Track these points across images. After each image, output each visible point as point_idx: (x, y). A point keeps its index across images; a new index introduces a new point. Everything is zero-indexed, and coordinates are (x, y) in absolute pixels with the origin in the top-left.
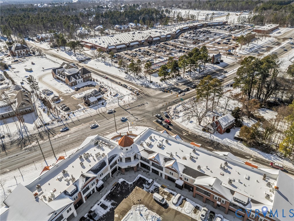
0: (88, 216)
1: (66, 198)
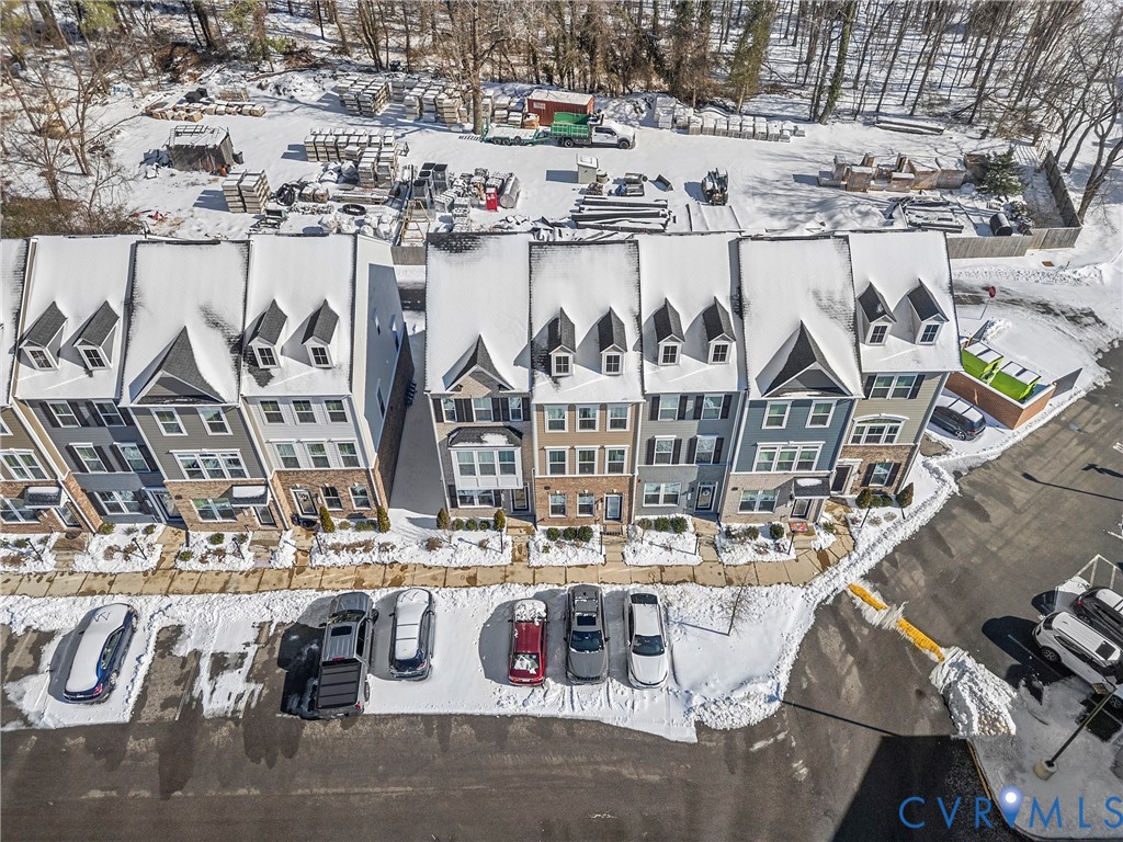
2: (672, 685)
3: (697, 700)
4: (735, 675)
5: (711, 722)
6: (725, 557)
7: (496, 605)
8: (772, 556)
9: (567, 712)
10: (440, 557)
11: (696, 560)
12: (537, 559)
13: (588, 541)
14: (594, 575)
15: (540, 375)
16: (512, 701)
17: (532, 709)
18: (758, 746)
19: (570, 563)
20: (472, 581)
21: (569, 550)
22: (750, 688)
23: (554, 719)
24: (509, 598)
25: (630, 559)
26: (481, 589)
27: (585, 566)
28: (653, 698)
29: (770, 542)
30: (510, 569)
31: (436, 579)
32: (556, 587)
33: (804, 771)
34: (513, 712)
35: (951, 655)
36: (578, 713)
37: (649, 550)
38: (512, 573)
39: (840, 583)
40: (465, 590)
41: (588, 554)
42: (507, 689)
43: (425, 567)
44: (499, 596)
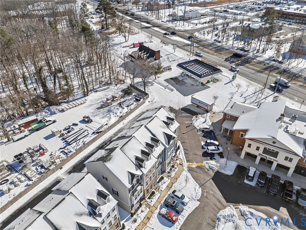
0: (298, 191)
1: (300, 146)
2: (190, 199)
3: (194, 197)
4: (193, 190)
5: (198, 198)
6: (172, 176)
7: (157, 217)
8: (176, 170)
9: (185, 218)
10: (139, 221)
11: (169, 181)
12: (152, 204)
13: (155, 193)
14: (162, 197)
15: (141, 169)
16: (178, 226)
17: (181, 223)
18: (205, 195)
19: (157, 200)
20: (149, 219)
21: (154, 198)
22: (197, 189)
23: (185, 221)
24: (157, 214)
25: (163, 190)
26: (152, 218)
27: (159, 198)
28: (190, 204)
29: (174, 168)
30: (150, 210)
31: (143, 225)
32: (160, 205)
33: (212, 192)
34: (180, 227)
35: (205, 162)
36: (186, 217)
37: (163, 186)
38: (152, 210)
39: (186, 166)
40: (150, 221)
41: (157, 195)
42: (175, 225)
43: (138, 225)
44: (155, 215)
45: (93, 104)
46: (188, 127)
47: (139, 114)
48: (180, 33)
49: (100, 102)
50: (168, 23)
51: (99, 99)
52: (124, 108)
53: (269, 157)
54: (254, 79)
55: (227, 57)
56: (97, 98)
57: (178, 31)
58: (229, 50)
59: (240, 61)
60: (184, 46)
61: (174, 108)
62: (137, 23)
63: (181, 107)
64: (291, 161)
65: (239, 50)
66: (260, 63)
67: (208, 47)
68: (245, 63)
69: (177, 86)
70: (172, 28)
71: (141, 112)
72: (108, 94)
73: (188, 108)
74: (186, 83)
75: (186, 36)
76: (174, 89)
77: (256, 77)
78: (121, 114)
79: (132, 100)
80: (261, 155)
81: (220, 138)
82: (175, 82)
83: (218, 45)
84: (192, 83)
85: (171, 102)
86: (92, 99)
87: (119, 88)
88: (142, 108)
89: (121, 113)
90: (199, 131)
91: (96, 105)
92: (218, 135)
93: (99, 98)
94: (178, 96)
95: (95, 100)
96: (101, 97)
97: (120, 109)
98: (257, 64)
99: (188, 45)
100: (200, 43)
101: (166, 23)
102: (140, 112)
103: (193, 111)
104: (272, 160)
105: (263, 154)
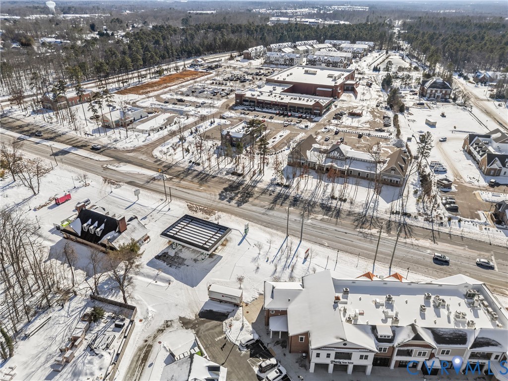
1: (370, 337)
45: (33, 370)
46: (223, 347)
47: (135, 356)
48: (128, 154)
49: (47, 361)
50: (97, 135)
51: (41, 352)
52: (102, 355)
53: (343, 361)
54: (269, 223)
55: (220, 192)
56: (35, 352)
57: (123, 151)
58: (216, 177)
59: (239, 196)
60: (148, 182)
61: (188, 318)
62: (37, 143)
63: (198, 311)
64: (367, 359)
65: (230, 175)
66: (264, 192)
67: (186, 177)
68: (247, 197)
69: (173, 269)
70: (109, 146)
71: (136, 348)
72: (53, 333)
73: (208, 309)
74: (184, 260)
75: (142, 159)
76: (172, 278)
77: (270, 218)
78: (103, 370)
79: (109, 330)
80: (334, 362)
81: (273, 348)
82: (166, 263)
83: (198, 169)
84: (194, 256)
85: (178, 307)
86: (24, 359)
87: (70, 309)
88: (134, 340)
89: (101, 369)
90: (241, 349)
91: (40, 370)
92: (268, 344)
93: (40, 349)
94: (183, 291)
95: (33, 358)
96: (41, 347)
97: (96, 360)
98: (261, 195)
99: (154, 179)
100: (170, 171)
101: (94, 137)
102: (135, 350)
103: (217, 312)
104: (347, 364)
105: (336, 360)
